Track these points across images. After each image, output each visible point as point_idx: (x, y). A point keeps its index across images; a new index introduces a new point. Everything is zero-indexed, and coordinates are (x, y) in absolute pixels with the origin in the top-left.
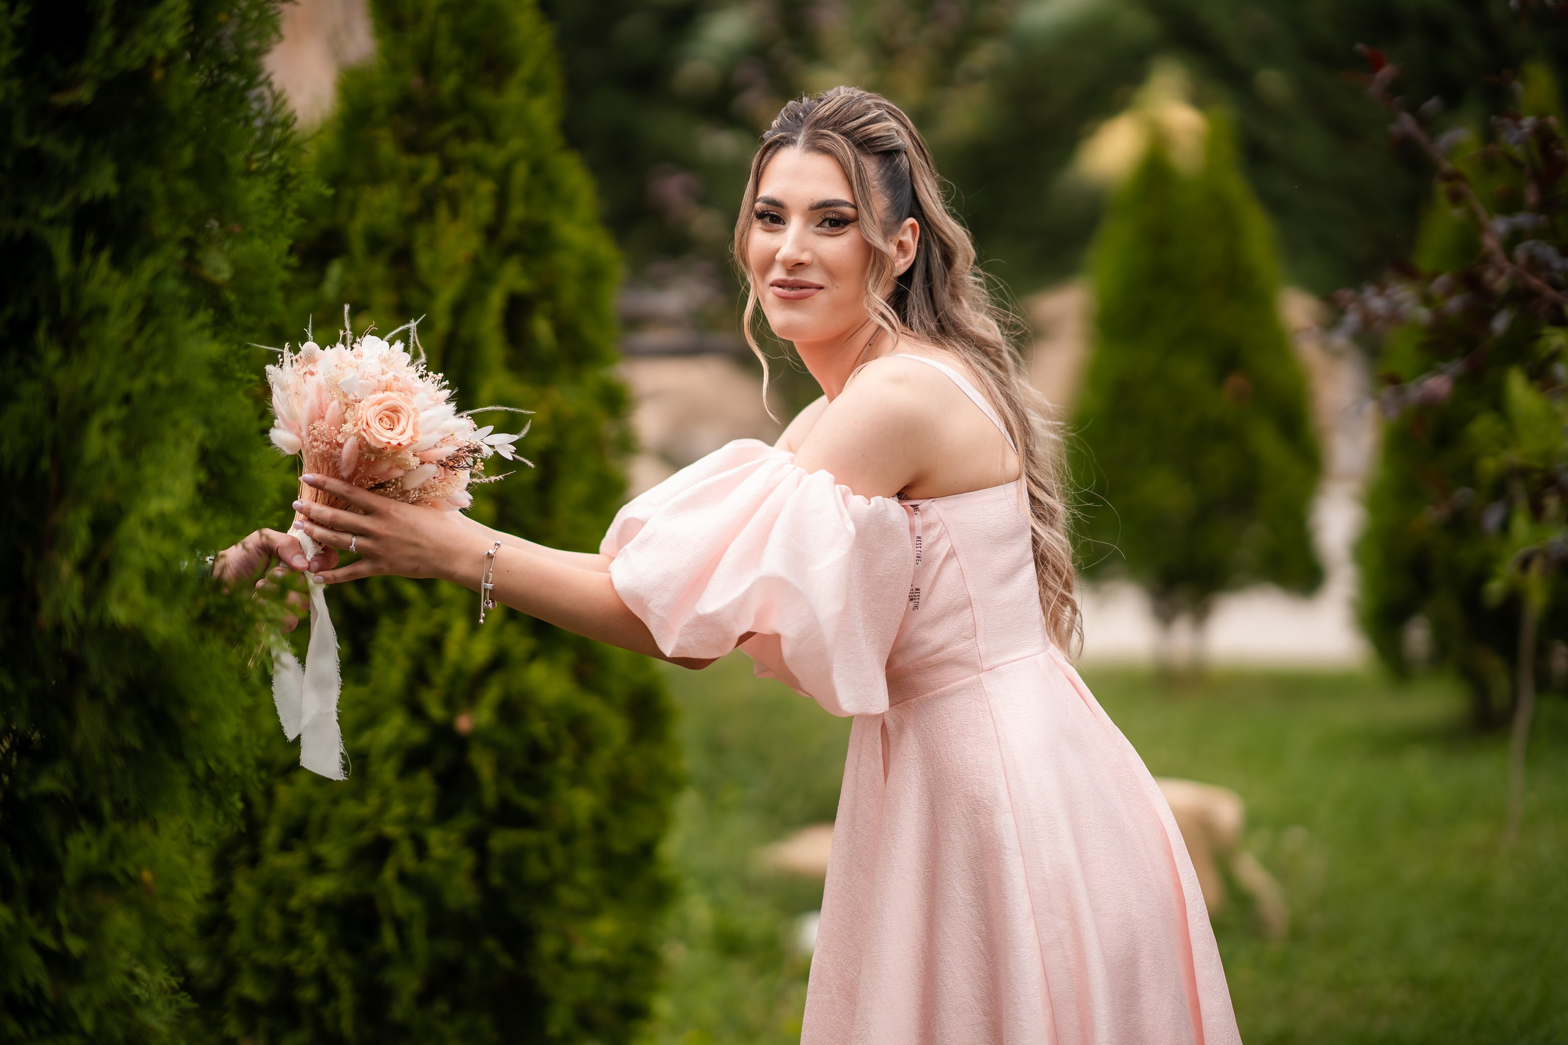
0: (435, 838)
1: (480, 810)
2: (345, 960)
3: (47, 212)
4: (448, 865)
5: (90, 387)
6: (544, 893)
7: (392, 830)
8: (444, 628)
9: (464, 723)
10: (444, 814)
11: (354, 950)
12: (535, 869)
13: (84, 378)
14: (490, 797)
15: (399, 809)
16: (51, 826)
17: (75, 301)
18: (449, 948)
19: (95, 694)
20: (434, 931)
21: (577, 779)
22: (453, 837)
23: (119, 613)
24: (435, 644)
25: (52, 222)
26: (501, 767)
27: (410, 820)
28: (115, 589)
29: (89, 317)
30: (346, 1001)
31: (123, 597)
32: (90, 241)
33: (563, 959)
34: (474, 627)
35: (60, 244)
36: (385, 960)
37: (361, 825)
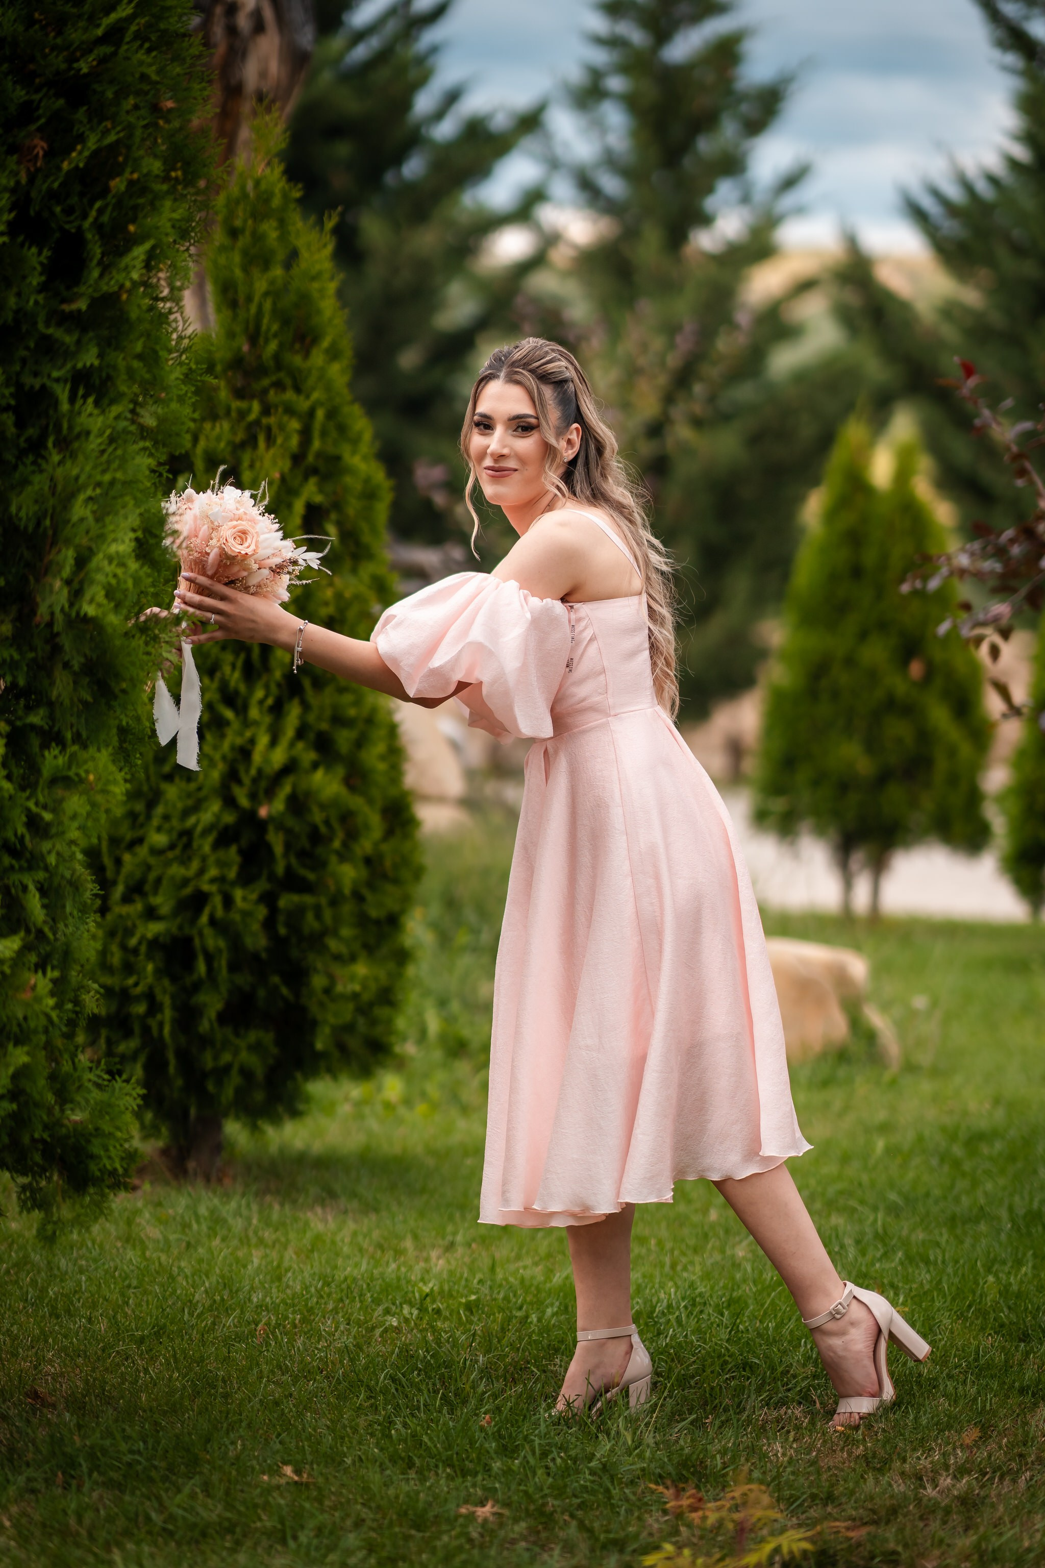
0: (238, 894)
1: (272, 877)
2: (166, 982)
3: (55, 374)
4: (246, 914)
5: (77, 478)
6: (316, 941)
7: (206, 887)
8: (252, 741)
9: (263, 812)
10: (246, 878)
11: (174, 979)
12: (310, 922)
13: (75, 472)
14: (280, 868)
15: (213, 872)
16: (35, 742)
17: (70, 428)
18: (244, 980)
19: (66, 665)
20: (233, 967)
21: (343, 857)
22: (254, 896)
23: (90, 610)
24: (245, 752)
25: (57, 380)
26: (288, 846)
27: (220, 880)
28: (87, 596)
29: (78, 436)
30: (168, 1014)
31: (91, 601)
32: (81, 392)
33: (327, 991)
34: (274, 742)
35: (62, 393)
36: (197, 987)
37: (185, 882)
